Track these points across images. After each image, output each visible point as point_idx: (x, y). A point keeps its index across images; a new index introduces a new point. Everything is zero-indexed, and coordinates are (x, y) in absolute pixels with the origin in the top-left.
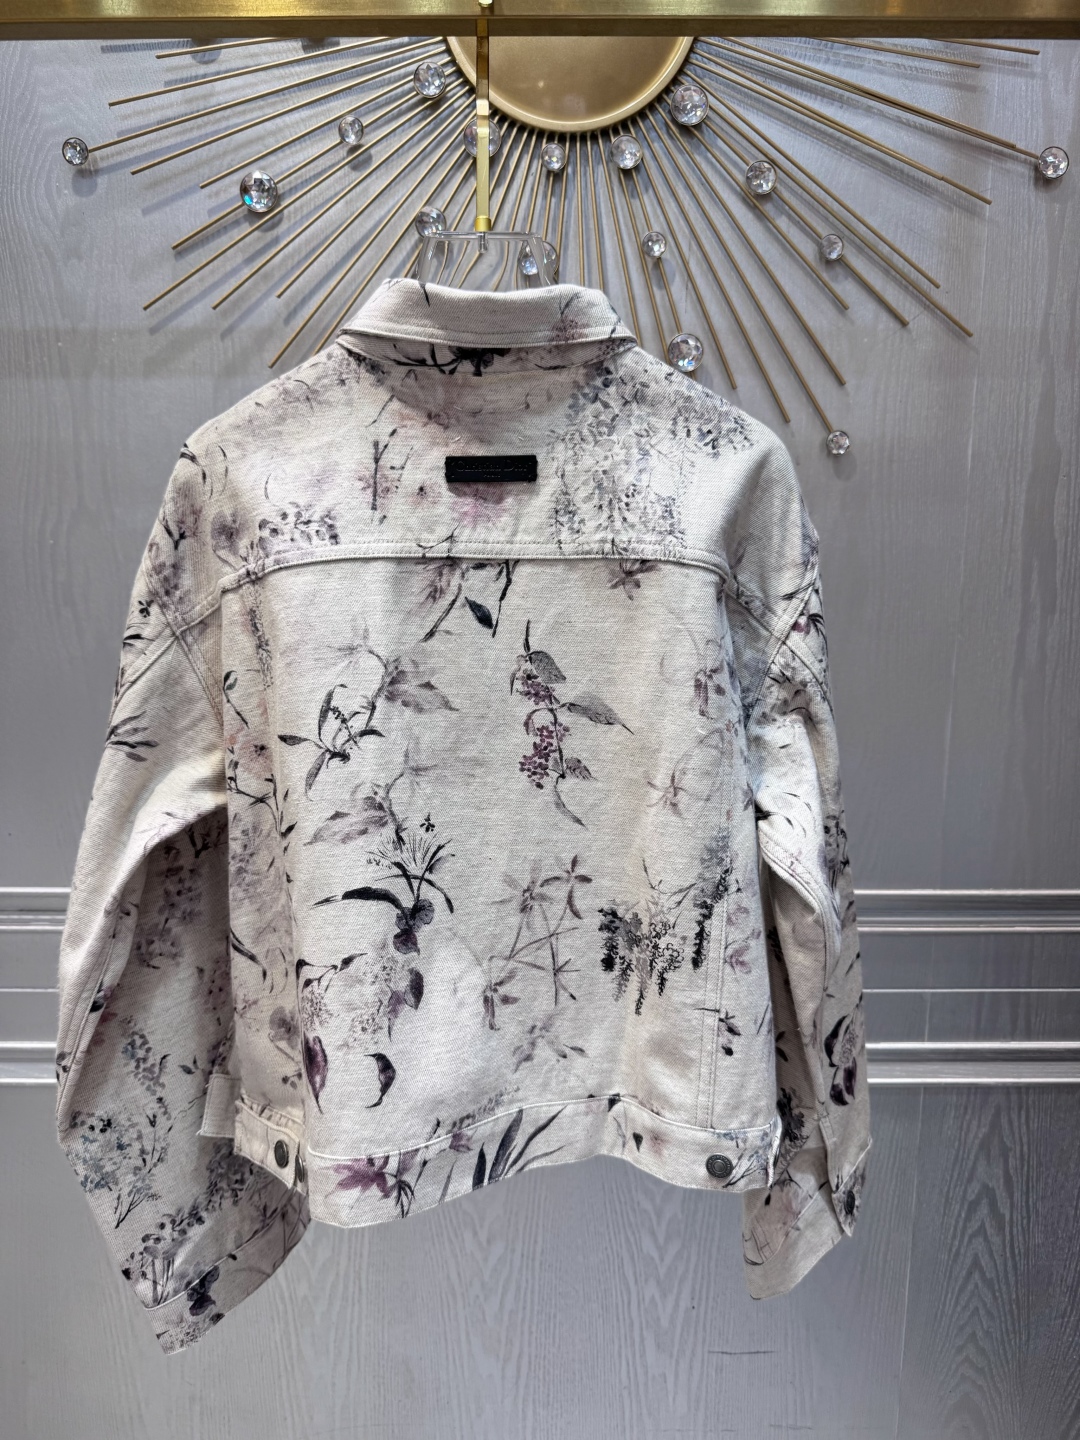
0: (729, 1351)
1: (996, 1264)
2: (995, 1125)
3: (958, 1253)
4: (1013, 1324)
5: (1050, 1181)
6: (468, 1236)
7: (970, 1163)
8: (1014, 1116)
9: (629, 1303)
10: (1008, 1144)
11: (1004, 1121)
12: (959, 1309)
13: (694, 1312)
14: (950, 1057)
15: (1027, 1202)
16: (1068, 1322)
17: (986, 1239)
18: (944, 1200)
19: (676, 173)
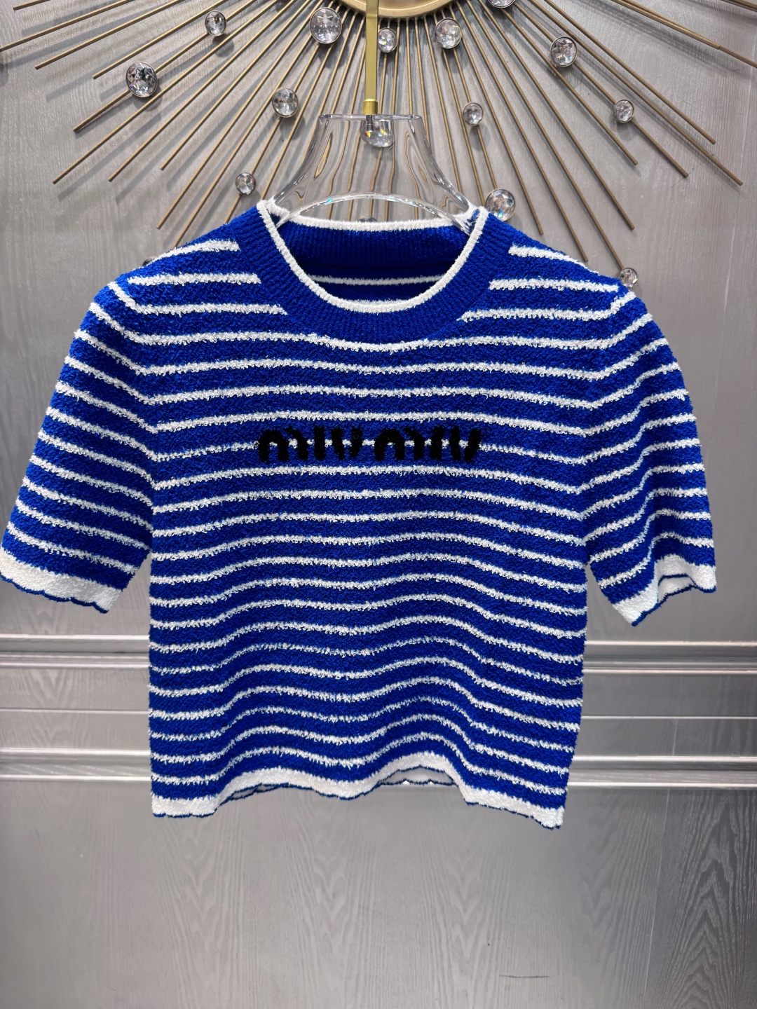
0: (515, 975)
1: (720, 918)
2: (725, 818)
3: (691, 910)
4: (732, 960)
6: (318, 891)
7: (704, 846)
8: (740, 812)
9: (440, 940)
10: (735, 831)
11: (732, 815)
12: (691, 949)
13: (489, 948)
14: (691, 767)
15: (747, 873)
17: (714, 900)
18: (682, 872)
19: (490, 49)
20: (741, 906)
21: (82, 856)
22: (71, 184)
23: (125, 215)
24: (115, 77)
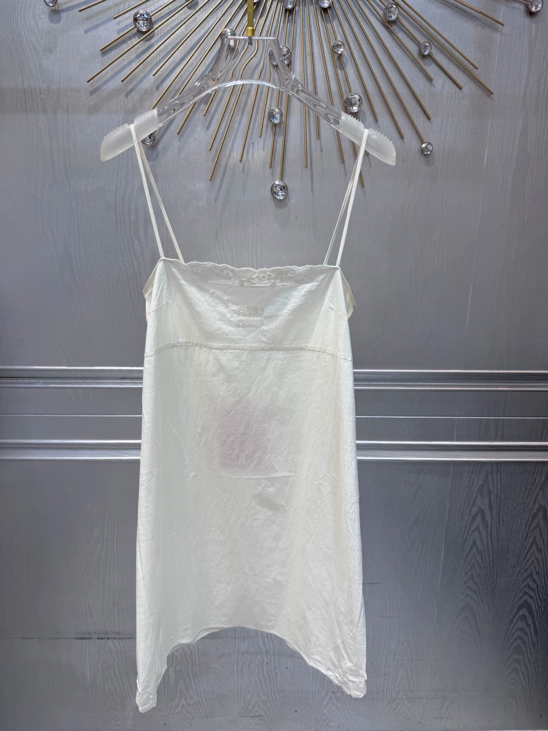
1: (483, 544)
2: (486, 481)
3: (466, 539)
4: (491, 571)
5: (510, 506)
7: (473, 498)
8: (495, 477)
10: (492, 489)
11: (490, 478)
12: (466, 564)
14: (466, 448)
15: (499, 515)
16: (515, 570)
17: (480, 533)
18: (460, 515)
19: (349, 9)
20: (495, 536)
21: (95, 509)
22: (99, 83)
23: (131, 105)
24: (127, 19)
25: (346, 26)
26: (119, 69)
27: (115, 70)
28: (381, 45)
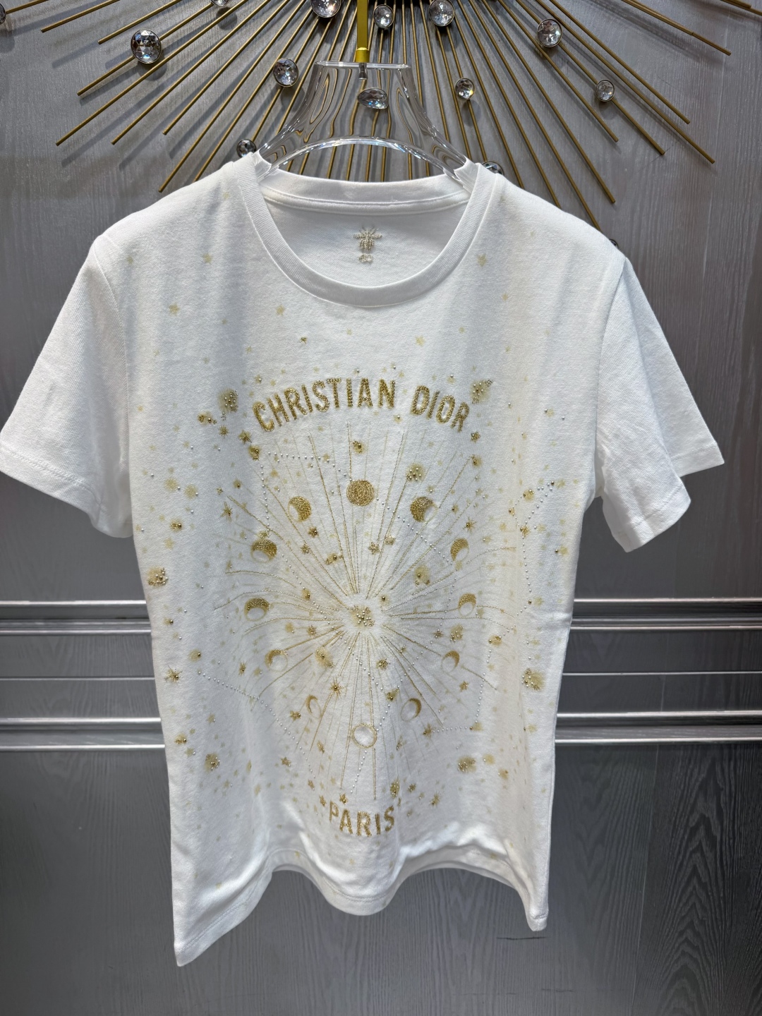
0: (512, 937)
1: (709, 873)
2: (711, 772)
3: (681, 864)
4: (721, 915)
5: (750, 812)
7: (692, 801)
8: (726, 766)
9: (439, 904)
10: (721, 785)
11: (718, 769)
12: (681, 905)
13: (487, 910)
14: (680, 722)
15: (733, 827)
17: (703, 855)
18: (672, 827)
19: (481, 29)
20: (728, 859)
21: (80, 828)
22: (76, 149)
23: (131, 181)
24: (120, 44)
25: (477, 56)
26: (109, 123)
27: (104, 126)
28: (533, 84)
